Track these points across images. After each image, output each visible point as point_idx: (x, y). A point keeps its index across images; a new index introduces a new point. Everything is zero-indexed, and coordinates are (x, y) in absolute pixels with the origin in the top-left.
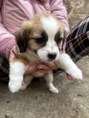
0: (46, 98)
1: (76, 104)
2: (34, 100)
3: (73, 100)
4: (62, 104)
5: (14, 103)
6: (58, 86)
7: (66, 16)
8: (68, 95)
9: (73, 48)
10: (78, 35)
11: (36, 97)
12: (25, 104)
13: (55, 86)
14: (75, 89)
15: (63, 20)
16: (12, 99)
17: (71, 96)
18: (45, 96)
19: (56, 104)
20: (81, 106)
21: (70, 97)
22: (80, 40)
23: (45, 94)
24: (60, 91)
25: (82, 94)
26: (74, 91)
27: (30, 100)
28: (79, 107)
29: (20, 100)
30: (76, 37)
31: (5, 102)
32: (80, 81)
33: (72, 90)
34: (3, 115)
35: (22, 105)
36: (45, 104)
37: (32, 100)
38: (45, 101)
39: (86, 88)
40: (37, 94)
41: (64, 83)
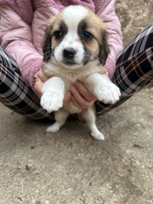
0: (85, 147)
1: (130, 159)
2: (68, 147)
3: (125, 152)
4: (108, 158)
5: (41, 150)
6: (105, 129)
7: (120, 30)
8: (119, 145)
9: (125, 73)
10: (133, 55)
11: (71, 144)
12: (54, 153)
13: (99, 130)
14: (130, 136)
15: (113, 35)
16: (39, 144)
17: (123, 146)
18: (84, 143)
19: (98, 156)
21: (121, 148)
22: (136, 61)
23: (84, 141)
24: (107, 138)
25: (140, 145)
26: (128, 140)
27: (62, 147)
28: (134, 165)
29: (49, 146)
30: (130, 58)
31: (29, 148)
32: (139, 125)
33: (125, 137)
34: (23, 166)
35: (50, 153)
36: (82, 155)
37: (65, 147)
38: (83, 151)
39: (148, 136)
40: (73, 140)
41: (115, 127)
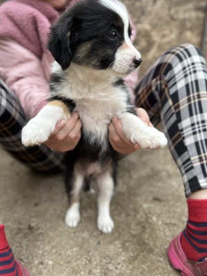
1: (146, 215)
5: (45, 207)
16: (44, 199)
20: (154, 219)
21: (139, 202)
26: (148, 192)
28: (150, 220)
29: (55, 202)
31: (32, 205)
33: (146, 188)
34: (24, 225)
35: (56, 210)
